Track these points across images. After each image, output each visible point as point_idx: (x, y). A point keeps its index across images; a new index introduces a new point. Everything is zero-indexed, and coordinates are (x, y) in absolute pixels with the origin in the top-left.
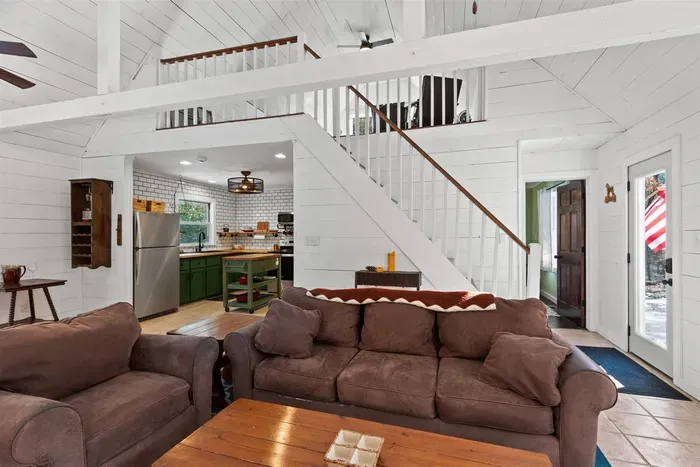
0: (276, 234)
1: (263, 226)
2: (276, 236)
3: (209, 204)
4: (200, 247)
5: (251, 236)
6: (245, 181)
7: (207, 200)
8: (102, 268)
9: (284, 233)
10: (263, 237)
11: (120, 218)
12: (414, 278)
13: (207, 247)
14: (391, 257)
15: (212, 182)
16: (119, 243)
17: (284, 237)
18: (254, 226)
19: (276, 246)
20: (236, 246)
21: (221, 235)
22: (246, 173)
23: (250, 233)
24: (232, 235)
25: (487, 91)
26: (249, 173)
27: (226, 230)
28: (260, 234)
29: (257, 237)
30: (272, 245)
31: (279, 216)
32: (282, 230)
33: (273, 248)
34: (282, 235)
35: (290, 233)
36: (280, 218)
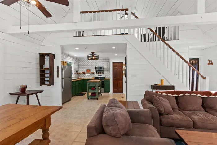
0: (93, 73)
1: (88, 71)
2: (93, 74)
5: (84, 74)
6: (93, 56)
7: (72, 62)
8: (52, 86)
9: (96, 73)
10: (89, 74)
11: (58, 68)
12: (172, 87)
14: (162, 81)
15: (75, 55)
16: (58, 76)
17: (96, 74)
18: (85, 71)
20: (80, 77)
21: (75, 74)
22: (93, 53)
23: (84, 73)
25: (179, 31)
26: (94, 53)
27: (77, 72)
28: (88, 73)
29: (87, 74)
30: (92, 77)
31: (96, 67)
32: (96, 72)
33: (92, 78)
34: (95, 73)
35: (99, 73)
36: (96, 68)
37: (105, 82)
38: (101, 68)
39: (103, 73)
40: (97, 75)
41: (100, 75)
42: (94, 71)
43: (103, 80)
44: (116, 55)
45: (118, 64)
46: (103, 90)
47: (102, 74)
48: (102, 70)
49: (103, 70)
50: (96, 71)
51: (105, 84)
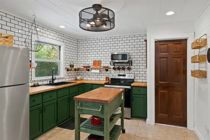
1: (97, 63)
2: (107, 70)
3: (60, 47)
4: (53, 80)
5: (88, 70)
7: (59, 43)
9: (114, 69)
10: (98, 71)
13: (58, 79)
17: (113, 71)
18: (90, 63)
19: (107, 78)
20: (78, 78)
21: (68, 70)
23: (88, 68)
24: (75, 70)
27: (72, 66)
28: (95, 69)
29: (93, 71)
30: (105, 77)
31: (112, 55)
32: (112, 67)
33: (105, 79)
34: (112, 69)
35: (119, 69)
36: (113, 57)
37: (134, 91)
38: (124, 56)
39: (129, 69)
40: (114, 74)
41: (122, 72)
42: (109, 65)
43: (129, 87)
44: (170, 13)
45: (170, 44)
46: (127, 111)
47: (126, 72)
48: (126, 61)
49: (130, 63)
50: (114, 63)
51: (133, 96)
